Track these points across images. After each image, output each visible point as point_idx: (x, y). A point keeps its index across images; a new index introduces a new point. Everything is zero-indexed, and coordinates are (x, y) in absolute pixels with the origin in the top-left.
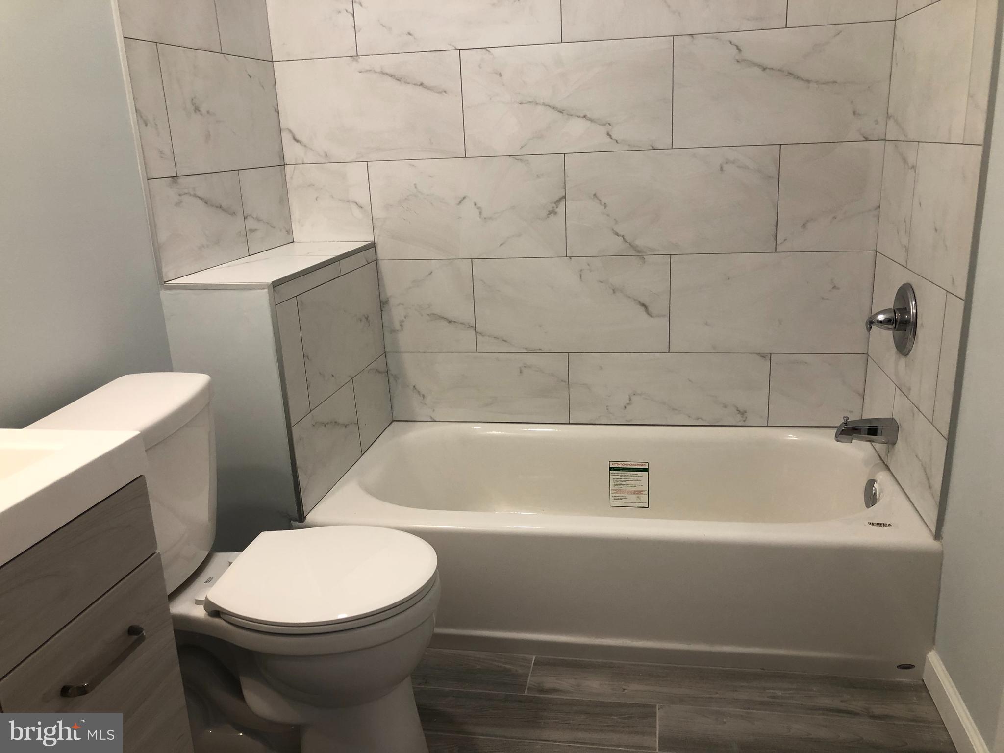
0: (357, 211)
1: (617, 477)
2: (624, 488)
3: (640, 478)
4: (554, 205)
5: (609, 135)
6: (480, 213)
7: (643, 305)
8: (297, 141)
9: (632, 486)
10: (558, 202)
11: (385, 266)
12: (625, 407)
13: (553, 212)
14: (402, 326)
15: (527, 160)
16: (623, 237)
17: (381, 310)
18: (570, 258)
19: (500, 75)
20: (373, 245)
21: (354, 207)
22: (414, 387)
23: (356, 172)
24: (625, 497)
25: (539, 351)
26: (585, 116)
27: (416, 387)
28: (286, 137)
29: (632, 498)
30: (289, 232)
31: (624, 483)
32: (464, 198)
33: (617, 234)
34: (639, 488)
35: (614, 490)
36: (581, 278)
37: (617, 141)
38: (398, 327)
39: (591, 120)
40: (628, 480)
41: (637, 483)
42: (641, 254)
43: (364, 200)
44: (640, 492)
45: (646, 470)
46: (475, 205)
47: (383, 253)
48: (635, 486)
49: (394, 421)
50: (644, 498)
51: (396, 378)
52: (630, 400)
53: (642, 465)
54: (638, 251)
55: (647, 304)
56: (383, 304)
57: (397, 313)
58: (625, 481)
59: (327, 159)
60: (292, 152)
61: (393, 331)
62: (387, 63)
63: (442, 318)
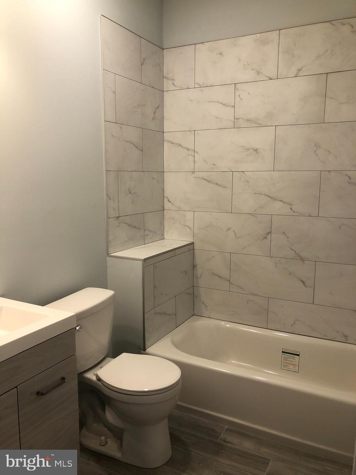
0: (188, 230)
1: (285, 356)
2: (288, 362)
3: (295, 359)
4: (266, 235)
5: (291, 209)
6: (236, 235)
7: (303, 282)
8: (170, 202)
9: (292, 361)
10: (268, 234)
11: (197, 252)
12: (292, 325)
13: (265, 238)
14: (201, 276)
15: (256, 216)
16: (295, 251)
17: (193, 269)
18: (272, 257)
19: (248, 182)
20: (193, 243)
21: (187, 228)
22: (203, 302)
23: (189, 215)
24: (288, 366)
25: (256, 295)
26: (281, 201)
27: (204, 302)
28: (166, 200)
29: (291, 367)
30: (163, 235)
31: (288, 360)
32: (230, 228)
33: (292, 250)
34: (295, 363)
35: (283, 362)
36: (276, 266)
37: (294, 212)
38: (199, 276)
39: (284, 202)
40: (290, 358)
41: (294, 360)
42: (302, 259)
43: (191, 225)
44: (295, 365)
45: (298, 355)
46: (234, 231)
47: (196, 246)
48: (293, 361)
49: (194, 315)
50: (297, 368)
51: (197, 297)
52: (294, 322)
53: (297, 353)
54: (301, 258)
55: (304, 281)
56: (194, 266)
57: (199, 271)
58: (289, 359)
59: (179, 209)
60: (167, 205)
61: (197, 278)
62: (205, 175)
63: (217, 275)
